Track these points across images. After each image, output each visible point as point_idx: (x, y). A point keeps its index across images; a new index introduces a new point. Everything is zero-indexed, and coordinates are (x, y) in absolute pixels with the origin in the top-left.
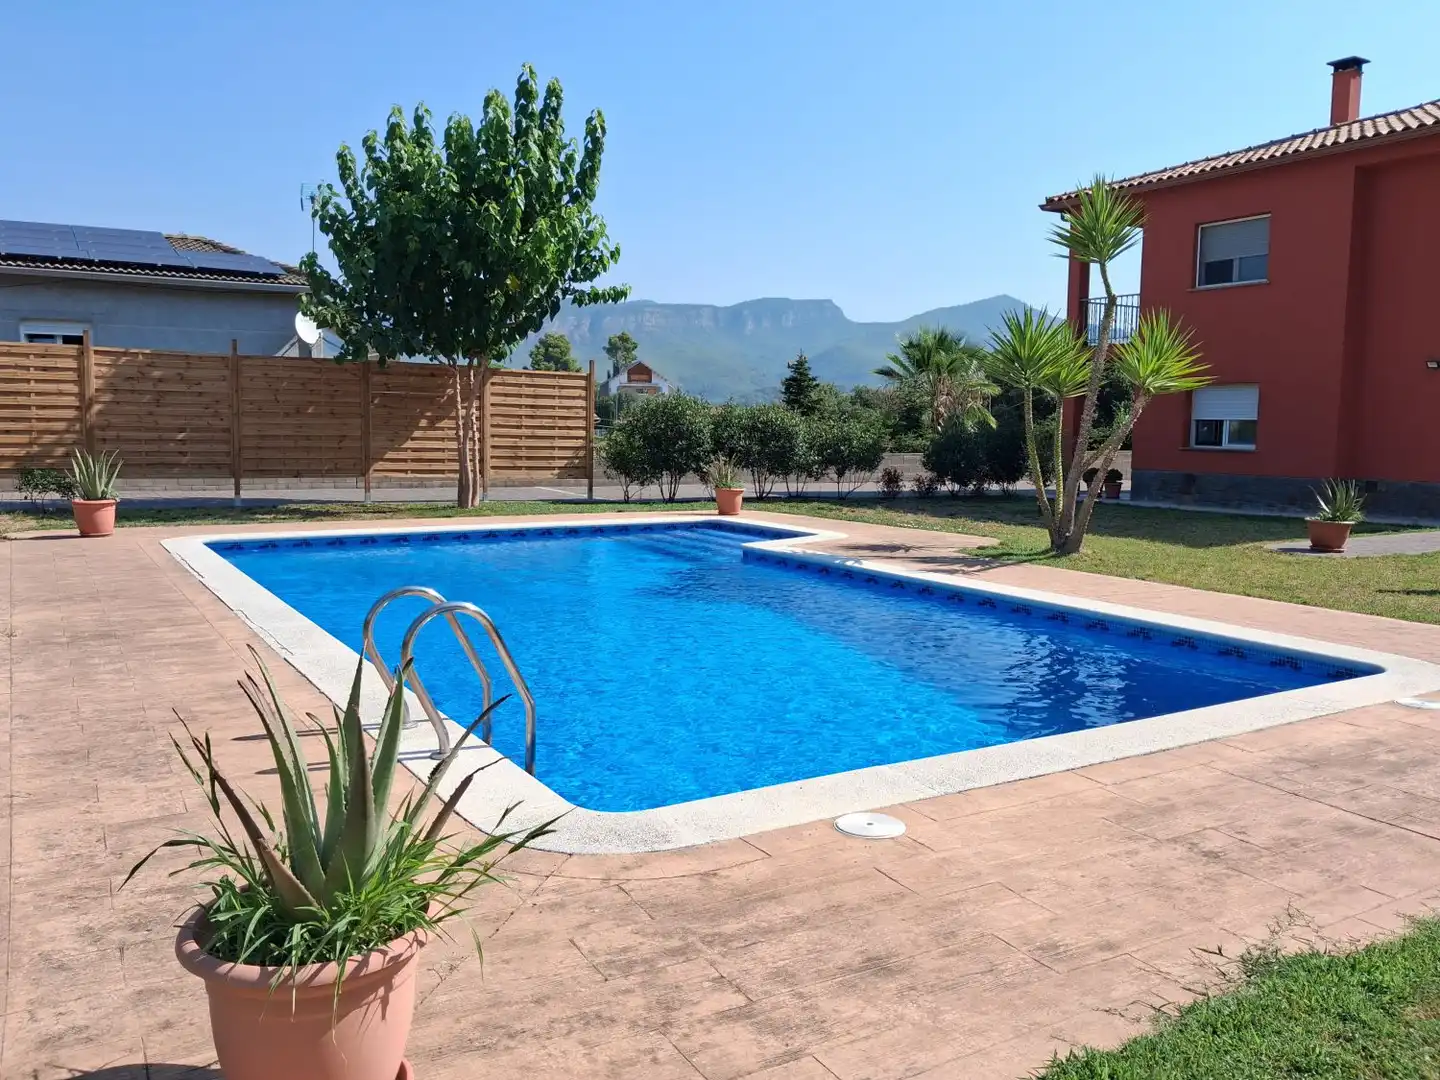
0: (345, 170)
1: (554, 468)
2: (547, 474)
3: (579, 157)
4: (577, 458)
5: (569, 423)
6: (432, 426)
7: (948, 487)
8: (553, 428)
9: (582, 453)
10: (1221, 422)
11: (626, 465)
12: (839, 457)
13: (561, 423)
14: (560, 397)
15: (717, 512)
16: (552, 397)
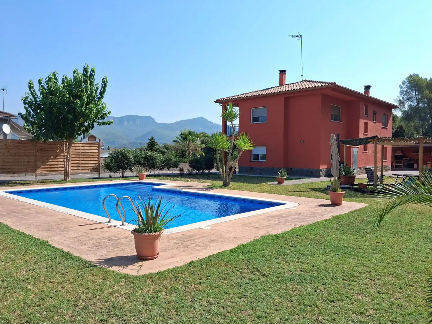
0: (30, 87)
1: (89, 169)
2: (87, 171)
3: (100, 88)
4: (95, 166)
5: (93, 157)
6: (55, 158)
7: (196, 171)
8: (89, 158)
9: (97, 165)
10: (258, 155)
11: (110, 168)
12: (168, 164)
13: (91, 157)
14: (91, 150)
15: (139, 180)
16: (89, 150)
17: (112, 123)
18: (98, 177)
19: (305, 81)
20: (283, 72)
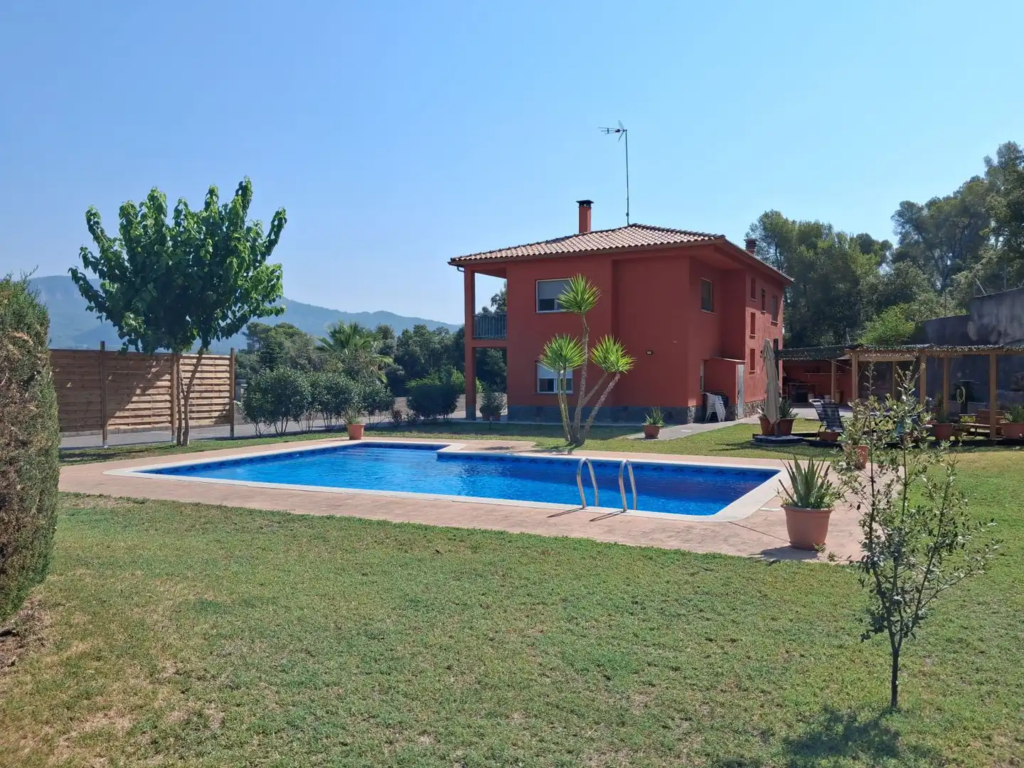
0: (92, 223)
1: (212, 418)
2: (207, 422)
4: (225, 410)
5: (221, 388)
8: (211, 391)
9: (227, 407)
12: (373, 405)
13: (216, 388)
14: (216, 372)
15: (348, 438)
16: (211, 372)
17: (282, 310)
18: (228, 434)
19: (635, 225)
20: (585, 205)
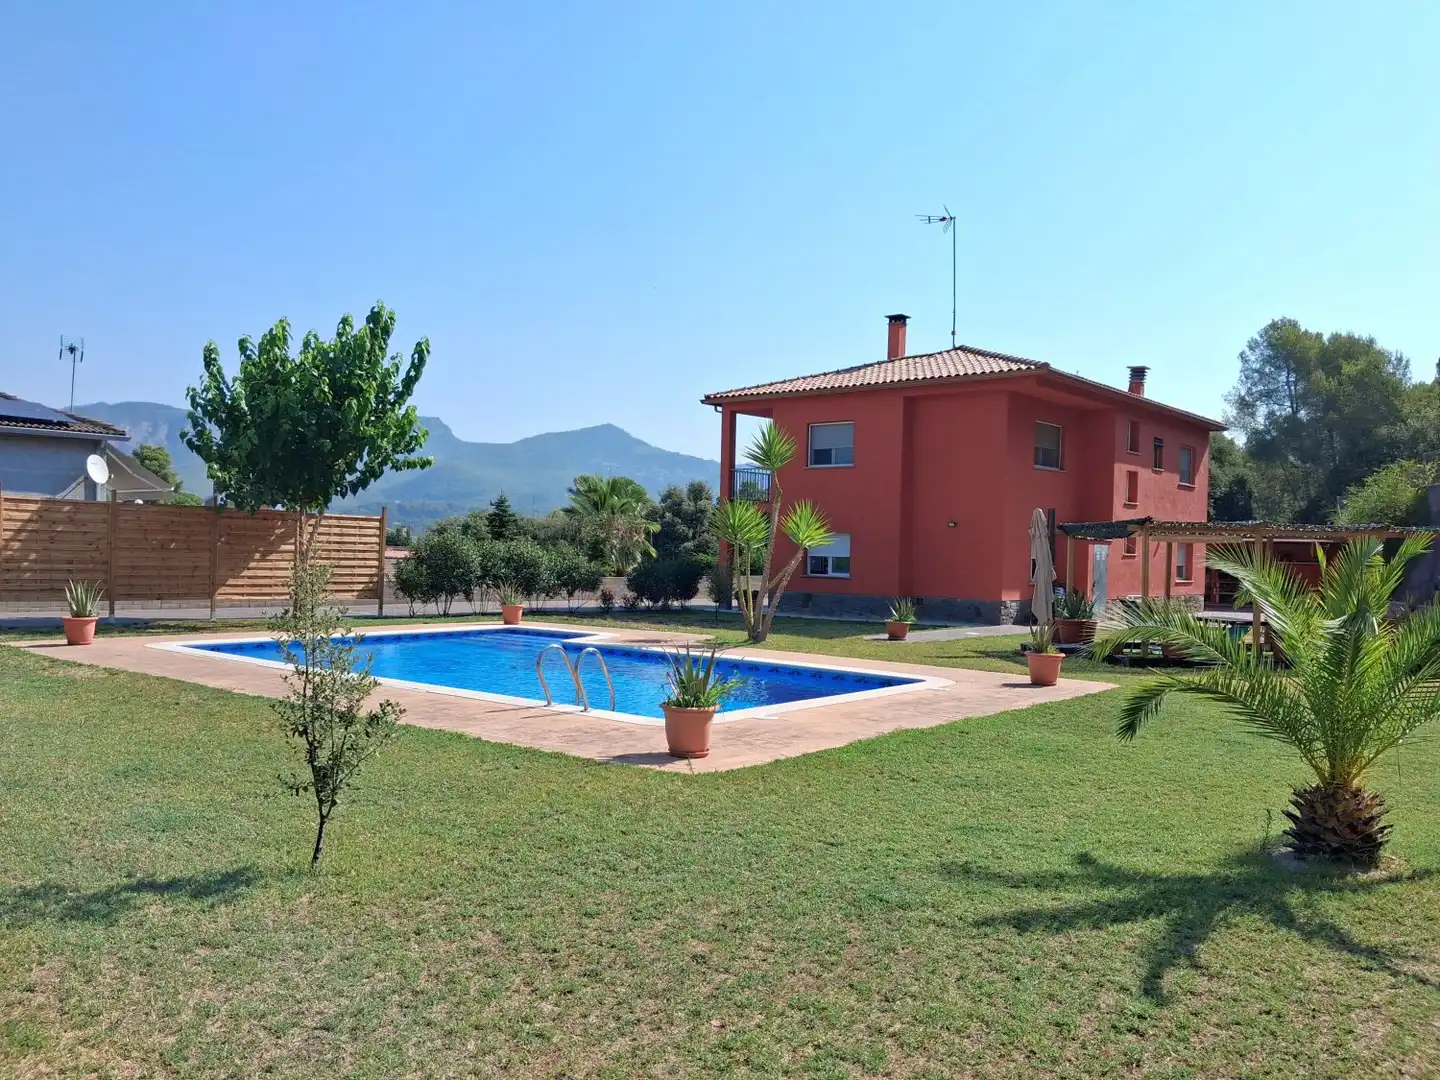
0: (209, 360)
1: (353, 591)
2: (348, 596)
3: (405, 367)
4: (371, 582)
5: (366, 555)
6: (263, 559)
7: (646, 603)
8: (354, 559)
9: (375, 579)
10: (827, 558)
11: (408, 587)
12: (572, 582)
13: (360, 555)
14: (360, 535)
15: (502, 622)
16: (354, 535)
17: (429, 463)
18: (375, 613)
19: (962, 348)
20: (898, 321)
